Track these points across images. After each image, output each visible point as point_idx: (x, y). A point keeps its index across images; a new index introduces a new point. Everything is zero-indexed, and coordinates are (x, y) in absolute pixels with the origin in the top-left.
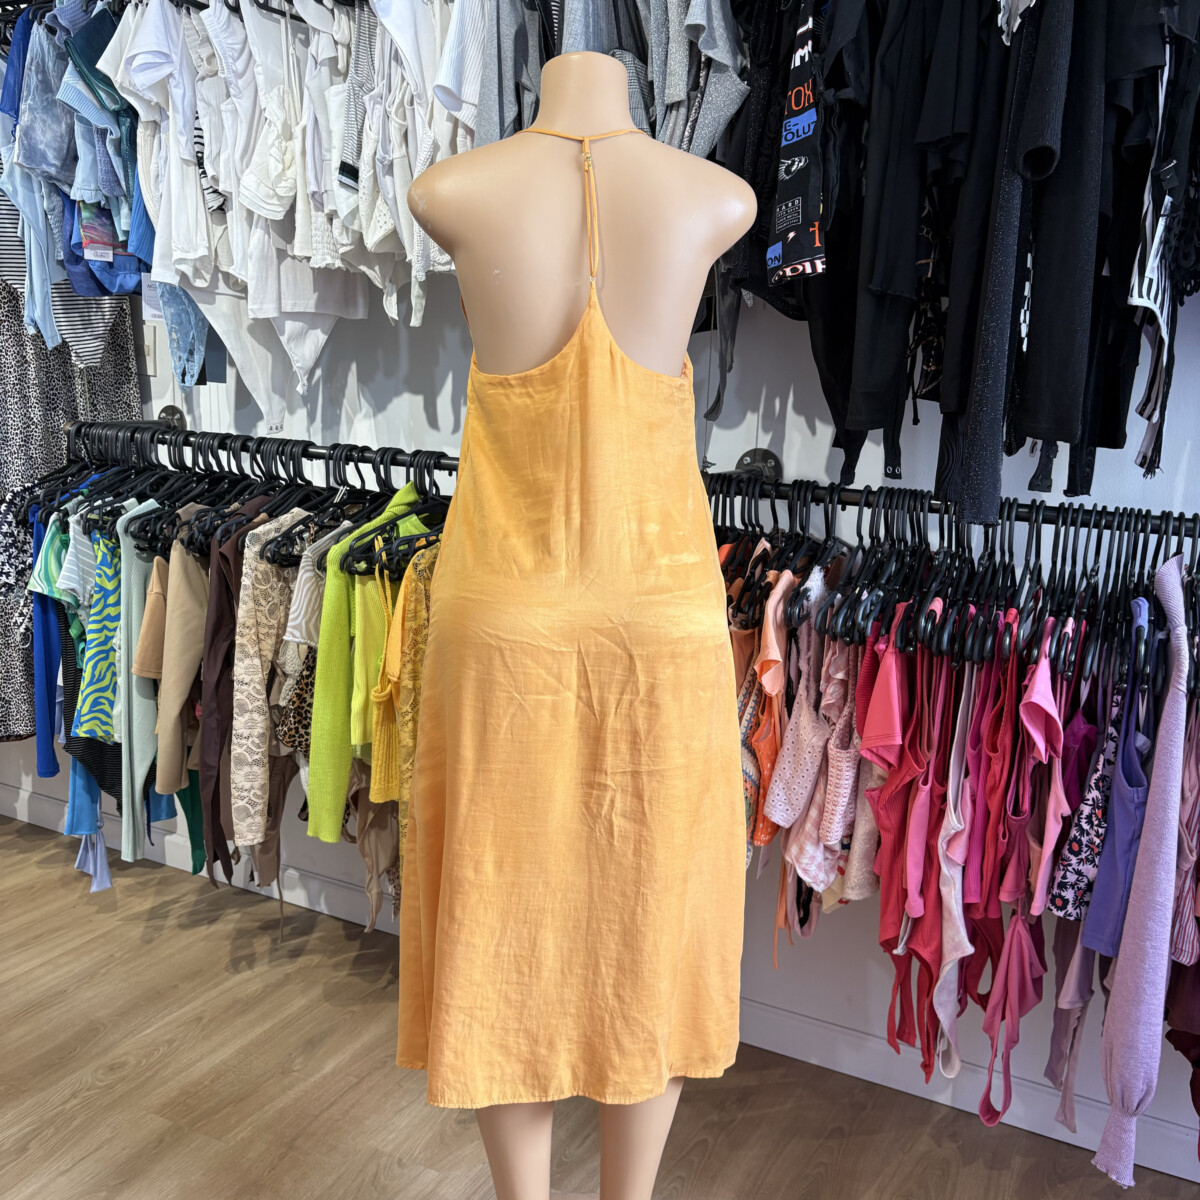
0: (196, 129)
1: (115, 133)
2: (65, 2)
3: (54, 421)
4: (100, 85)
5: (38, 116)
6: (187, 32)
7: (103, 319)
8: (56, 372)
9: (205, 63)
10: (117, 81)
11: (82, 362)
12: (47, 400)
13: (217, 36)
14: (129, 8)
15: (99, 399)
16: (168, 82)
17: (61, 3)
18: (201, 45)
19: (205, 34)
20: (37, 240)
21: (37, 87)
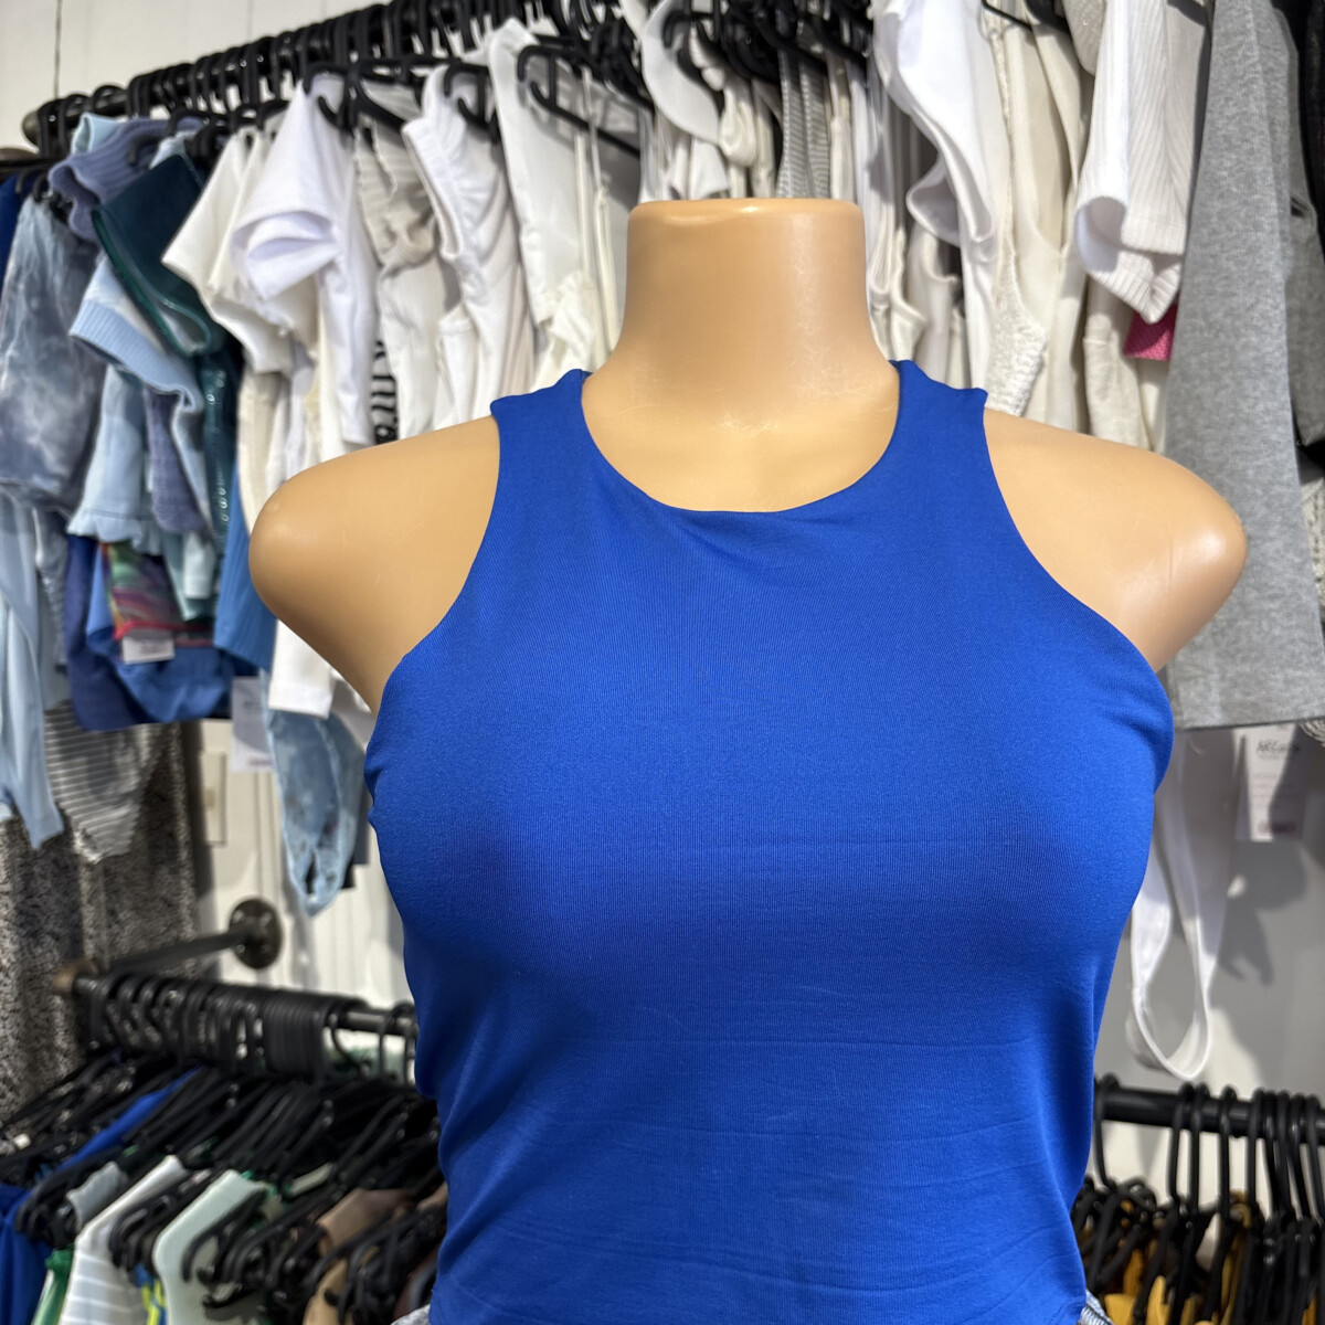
0: (377, 378)
1: (191, 401)
2: (91, 146)
3: (34, 957)
4: (167, 302)
5: (27, 379)
6: (363, 180)
7: (137, 759)
8: (42, 862)
9: (404, 237)
10: (210, 288)
11: (95, 849)
12: (23, 919)
13: (441, 173)
14: (233, 148)
15: (125, 902)
16: (322, 282)
17: (82, 148)
18: (393, 204)
19: (408, 180)
20: (19, 629)
21: (27, 324)
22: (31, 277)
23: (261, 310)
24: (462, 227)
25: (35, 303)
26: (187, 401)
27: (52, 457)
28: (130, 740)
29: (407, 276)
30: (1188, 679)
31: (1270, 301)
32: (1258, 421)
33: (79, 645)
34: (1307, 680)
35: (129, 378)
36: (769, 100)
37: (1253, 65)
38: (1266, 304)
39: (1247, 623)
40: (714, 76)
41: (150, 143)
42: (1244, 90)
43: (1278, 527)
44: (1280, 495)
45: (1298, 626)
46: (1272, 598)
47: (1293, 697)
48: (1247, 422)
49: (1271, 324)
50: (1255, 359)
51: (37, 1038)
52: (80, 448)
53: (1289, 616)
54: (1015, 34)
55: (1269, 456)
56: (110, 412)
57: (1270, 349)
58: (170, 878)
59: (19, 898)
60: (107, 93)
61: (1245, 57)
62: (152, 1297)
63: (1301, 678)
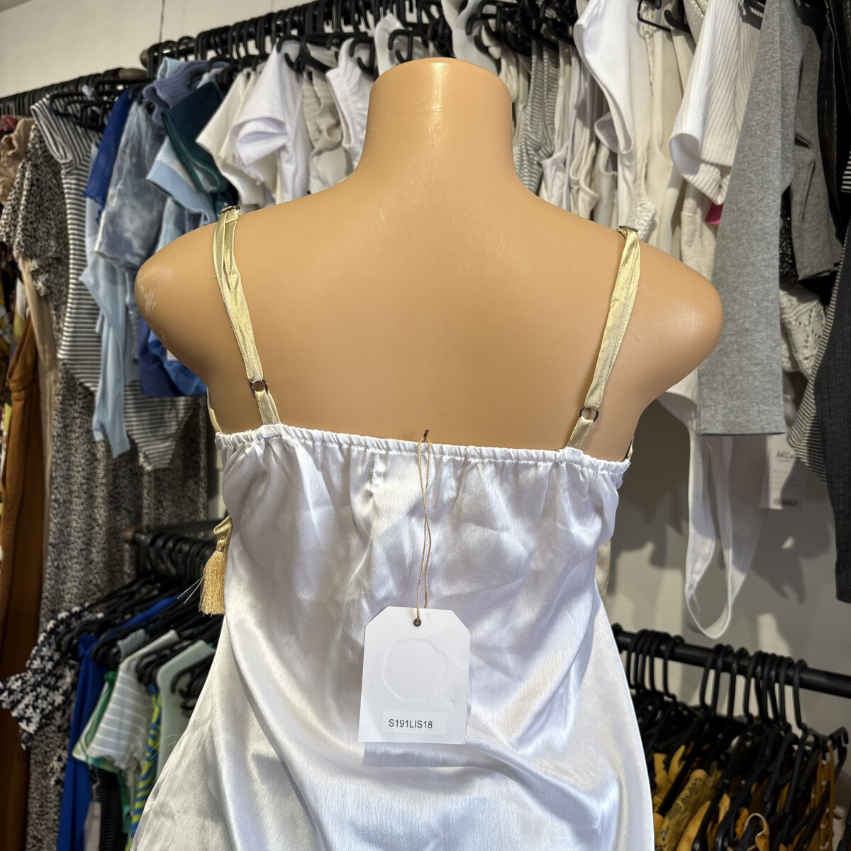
1: (207, 218)
2: (167, 76)
3: (116, 521)
4: (198, 164)
5: (127, 202)
6: (305, 101)
7: (177, 417)
8: (123, 469)
9: (325, 133)
10: (219, 157)
11: (150, 464)
12: (112, 499)
13: (345, 100)
14: (240, 79)
15: (167, 496)
16: (279, 157)
17: (163, 76)
18: (321, 114)
19: (329, 102)
20: (115, 338)
21: (129, 171)
22: (133, 146)
23: (246, 171)
24: (354, 130)
25: (134, 160)
26: (205, 219)
27: (136, 245)
28: (174, 405)
29: (326, 155)
30: (707, 407)
31: (771, 197)
32: (758, 265)
33: (145, 350)
34: (770, 412)
35: (177, 204)
36: (526, 65)
37: (776, 62)
38: (769, 199)
39: (741, 377)
40: (495, 51)
41: (198, 74)
42: (769, 76)
43: (764, 325)
44: (767, 307)
45: (769, 382)
46: (756, 365)
47: (762, 421)
48: (752, 265)
49: (770, 211)
50: (760, 229)
51: (115, 566)
52: (152, 241)
53: (764, 375)
54: (659, 35)
55: (762, 285)
56: (167, 222)
57: (769, 224)
58: (194, 487)
59: (111, 488)
60: (185, 41)
61: (772, 57)
62: (157, 702)
63: (768, 410)
